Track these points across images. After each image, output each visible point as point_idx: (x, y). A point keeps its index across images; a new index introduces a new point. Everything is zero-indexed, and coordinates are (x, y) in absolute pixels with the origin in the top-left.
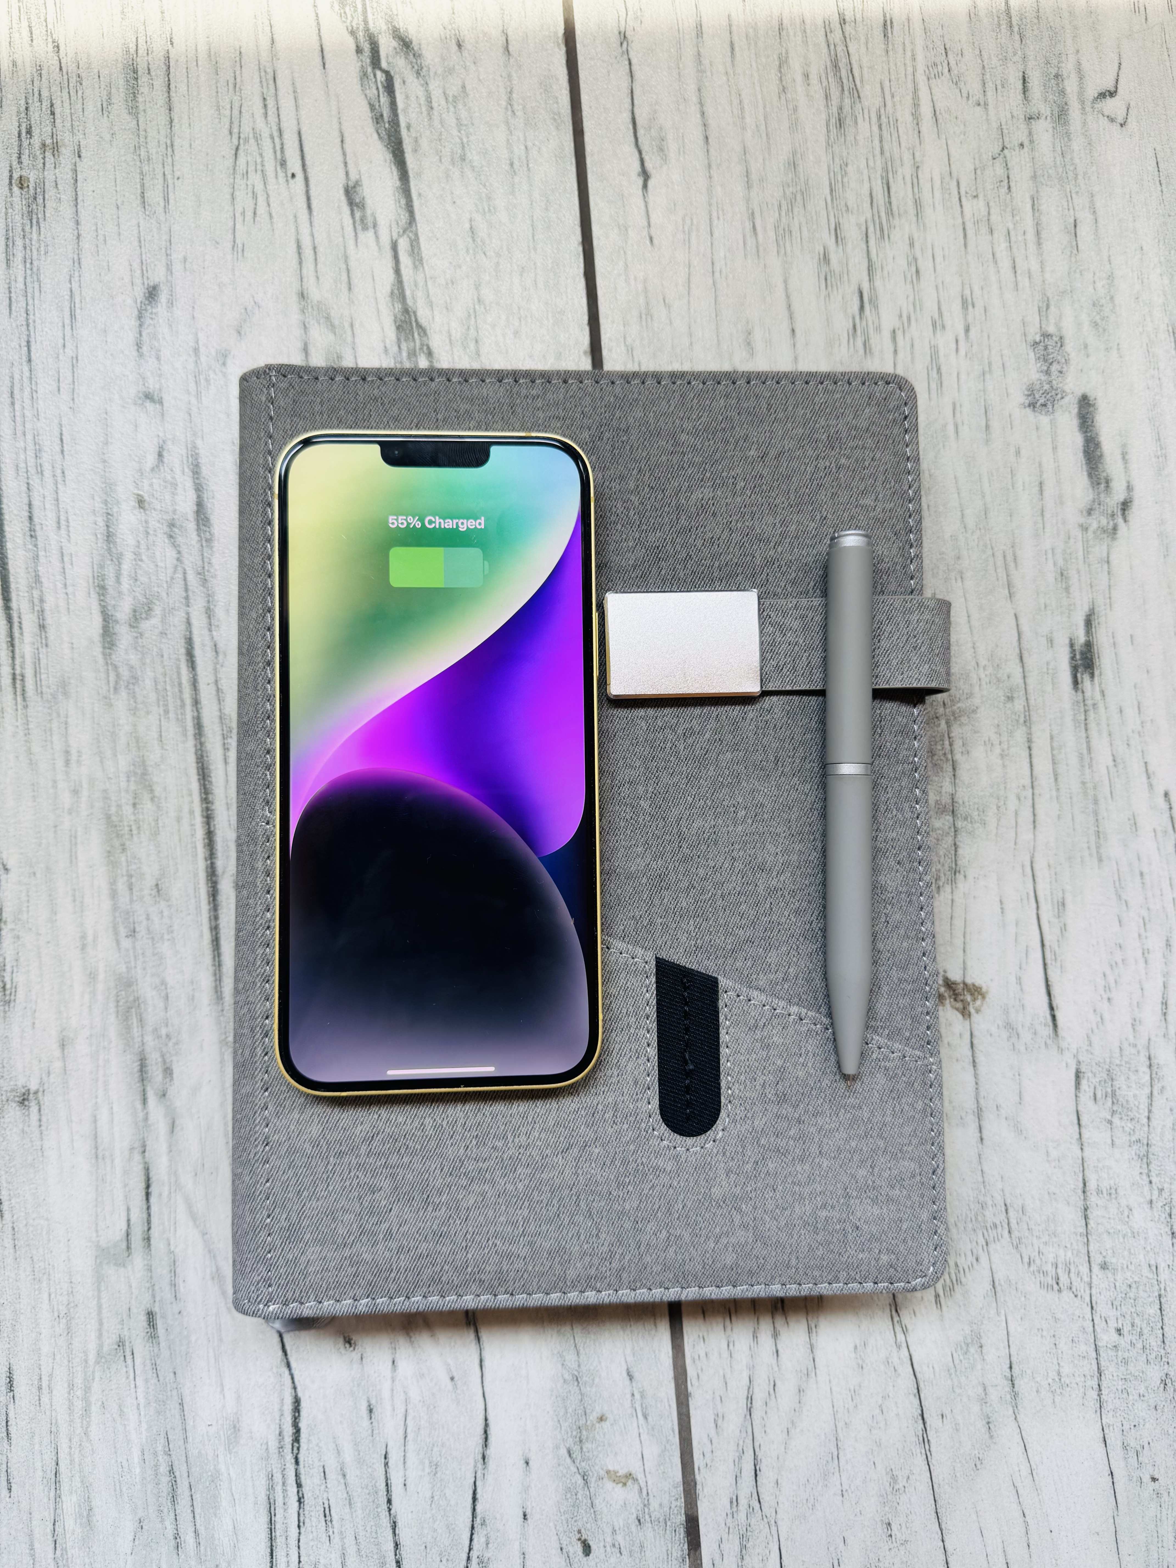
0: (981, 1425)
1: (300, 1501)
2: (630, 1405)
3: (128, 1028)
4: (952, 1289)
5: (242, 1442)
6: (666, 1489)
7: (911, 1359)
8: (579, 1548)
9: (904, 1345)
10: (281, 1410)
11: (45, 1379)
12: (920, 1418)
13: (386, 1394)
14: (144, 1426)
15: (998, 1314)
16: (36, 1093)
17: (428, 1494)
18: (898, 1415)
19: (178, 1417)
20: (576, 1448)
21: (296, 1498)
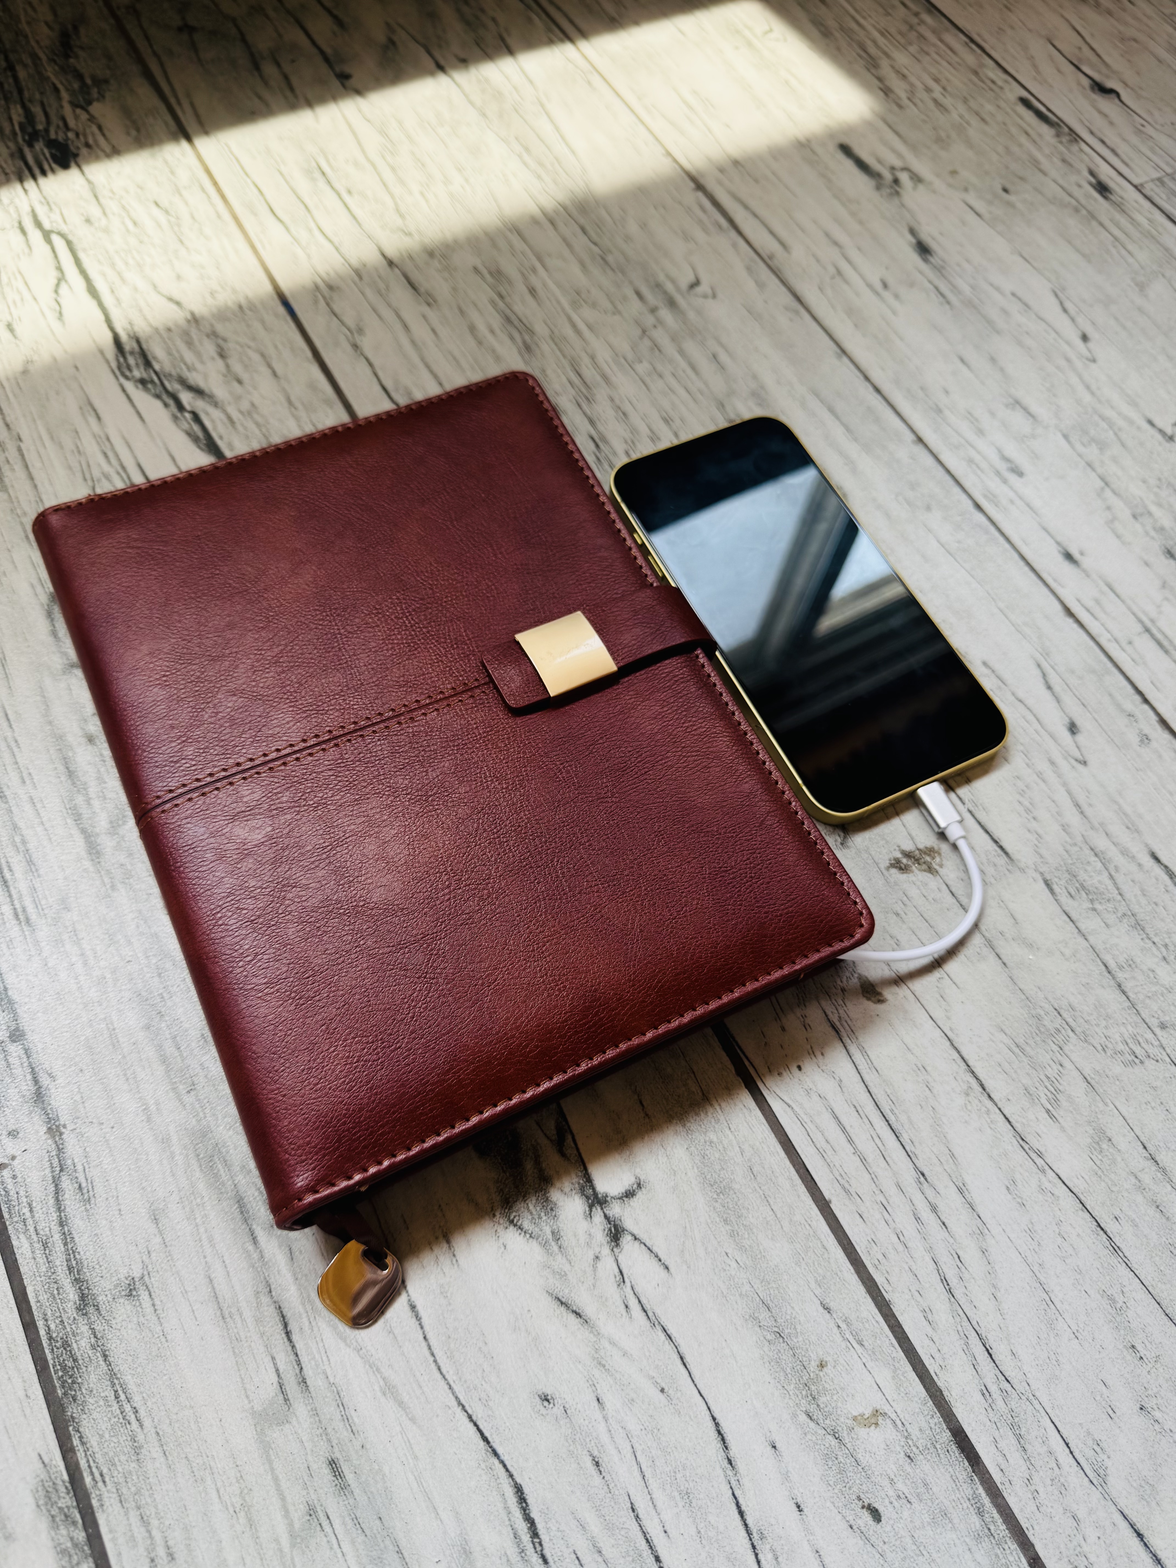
0: (1152, 1211)
2: (841, 1339)
3: (217, 1176)
4: (1056, 1100)
6: (917, 1410)
7: (1060, 1178)
8: (866, 1517)
9: (1047, 1167)
10: (506, 1508)
12: (1099, 1229)
13: (605, 1438)
15: (1106, 1105)
16: (142, 1278)
17: (693, 1531)
18: (1078, 1235)
20: (813, 1408)
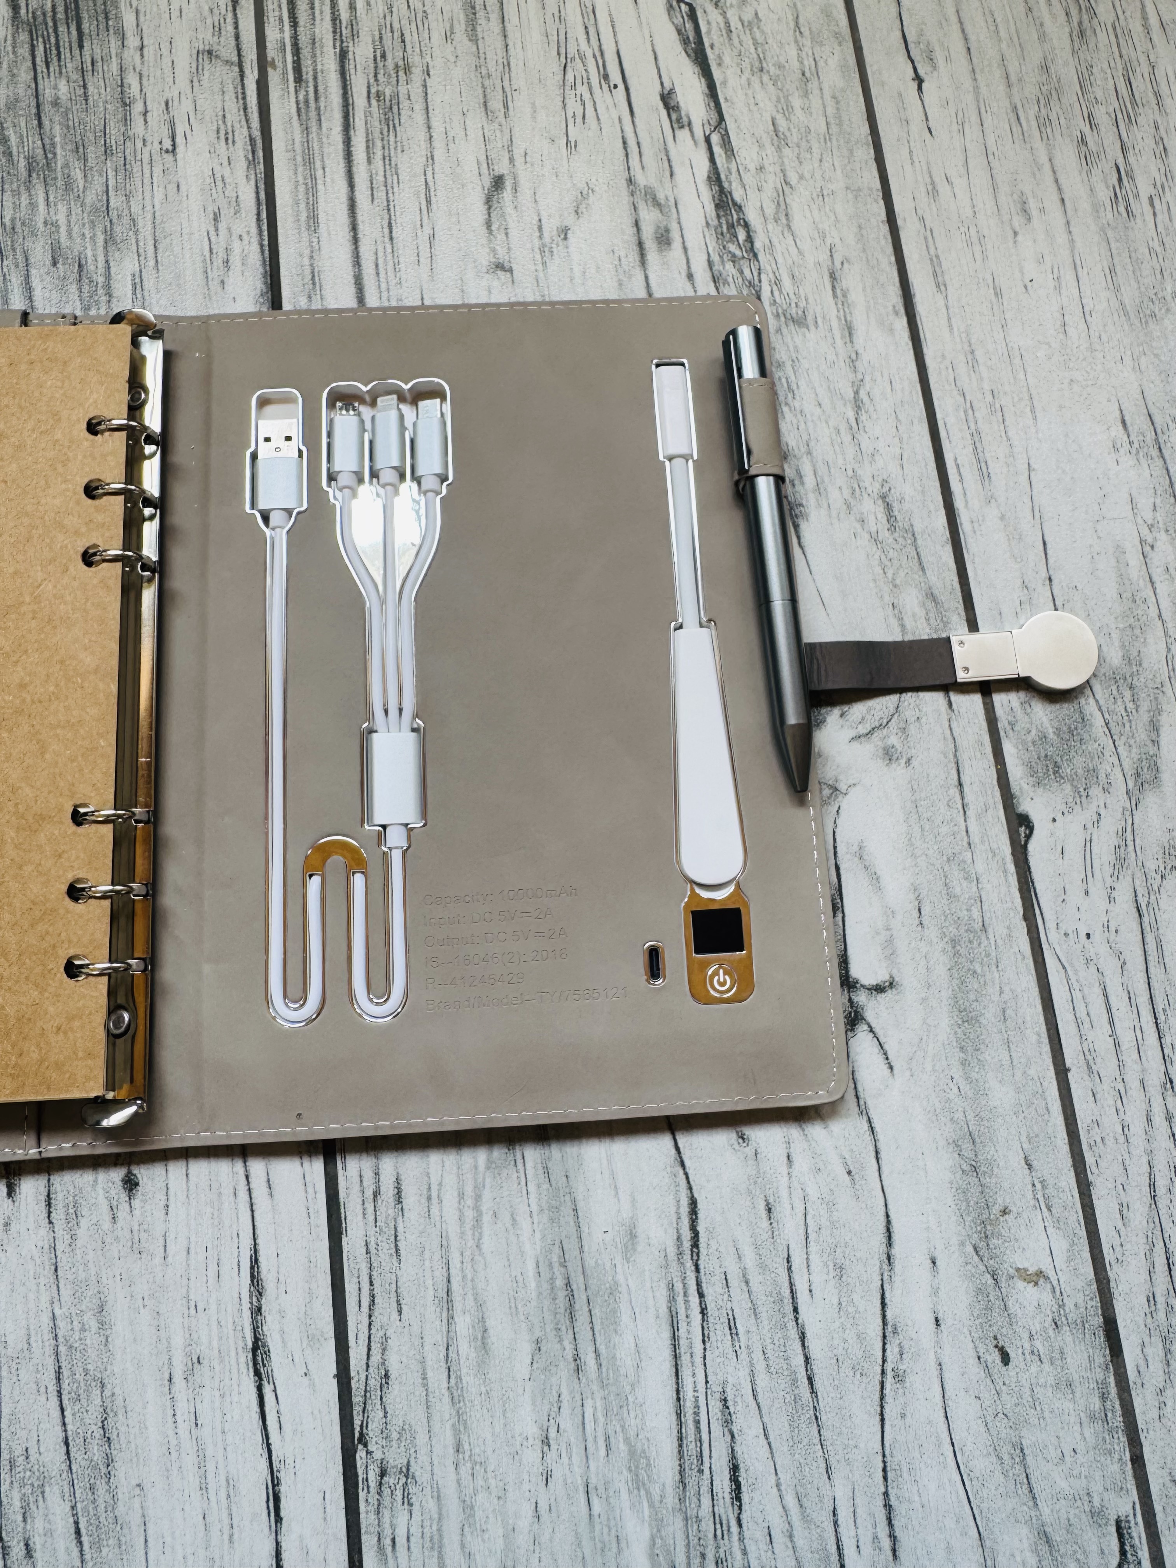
1: (703, 1312)
2: (1032, 1196)
5: (640, 1248)
6: (1080, 1287)
8: (996, 1356)
10: (678, 1213)
11: (434, 1188)
13: (784, 1193)
14: (538, 1235)
17: (835, 1301)
19: (572, 1223)
20: (982, 1245)
21: (699, 1310)
